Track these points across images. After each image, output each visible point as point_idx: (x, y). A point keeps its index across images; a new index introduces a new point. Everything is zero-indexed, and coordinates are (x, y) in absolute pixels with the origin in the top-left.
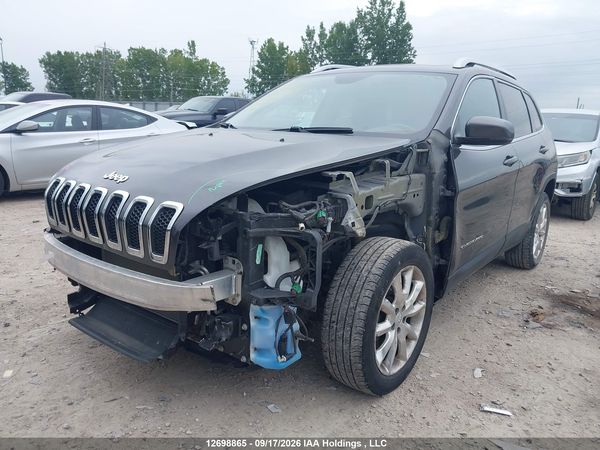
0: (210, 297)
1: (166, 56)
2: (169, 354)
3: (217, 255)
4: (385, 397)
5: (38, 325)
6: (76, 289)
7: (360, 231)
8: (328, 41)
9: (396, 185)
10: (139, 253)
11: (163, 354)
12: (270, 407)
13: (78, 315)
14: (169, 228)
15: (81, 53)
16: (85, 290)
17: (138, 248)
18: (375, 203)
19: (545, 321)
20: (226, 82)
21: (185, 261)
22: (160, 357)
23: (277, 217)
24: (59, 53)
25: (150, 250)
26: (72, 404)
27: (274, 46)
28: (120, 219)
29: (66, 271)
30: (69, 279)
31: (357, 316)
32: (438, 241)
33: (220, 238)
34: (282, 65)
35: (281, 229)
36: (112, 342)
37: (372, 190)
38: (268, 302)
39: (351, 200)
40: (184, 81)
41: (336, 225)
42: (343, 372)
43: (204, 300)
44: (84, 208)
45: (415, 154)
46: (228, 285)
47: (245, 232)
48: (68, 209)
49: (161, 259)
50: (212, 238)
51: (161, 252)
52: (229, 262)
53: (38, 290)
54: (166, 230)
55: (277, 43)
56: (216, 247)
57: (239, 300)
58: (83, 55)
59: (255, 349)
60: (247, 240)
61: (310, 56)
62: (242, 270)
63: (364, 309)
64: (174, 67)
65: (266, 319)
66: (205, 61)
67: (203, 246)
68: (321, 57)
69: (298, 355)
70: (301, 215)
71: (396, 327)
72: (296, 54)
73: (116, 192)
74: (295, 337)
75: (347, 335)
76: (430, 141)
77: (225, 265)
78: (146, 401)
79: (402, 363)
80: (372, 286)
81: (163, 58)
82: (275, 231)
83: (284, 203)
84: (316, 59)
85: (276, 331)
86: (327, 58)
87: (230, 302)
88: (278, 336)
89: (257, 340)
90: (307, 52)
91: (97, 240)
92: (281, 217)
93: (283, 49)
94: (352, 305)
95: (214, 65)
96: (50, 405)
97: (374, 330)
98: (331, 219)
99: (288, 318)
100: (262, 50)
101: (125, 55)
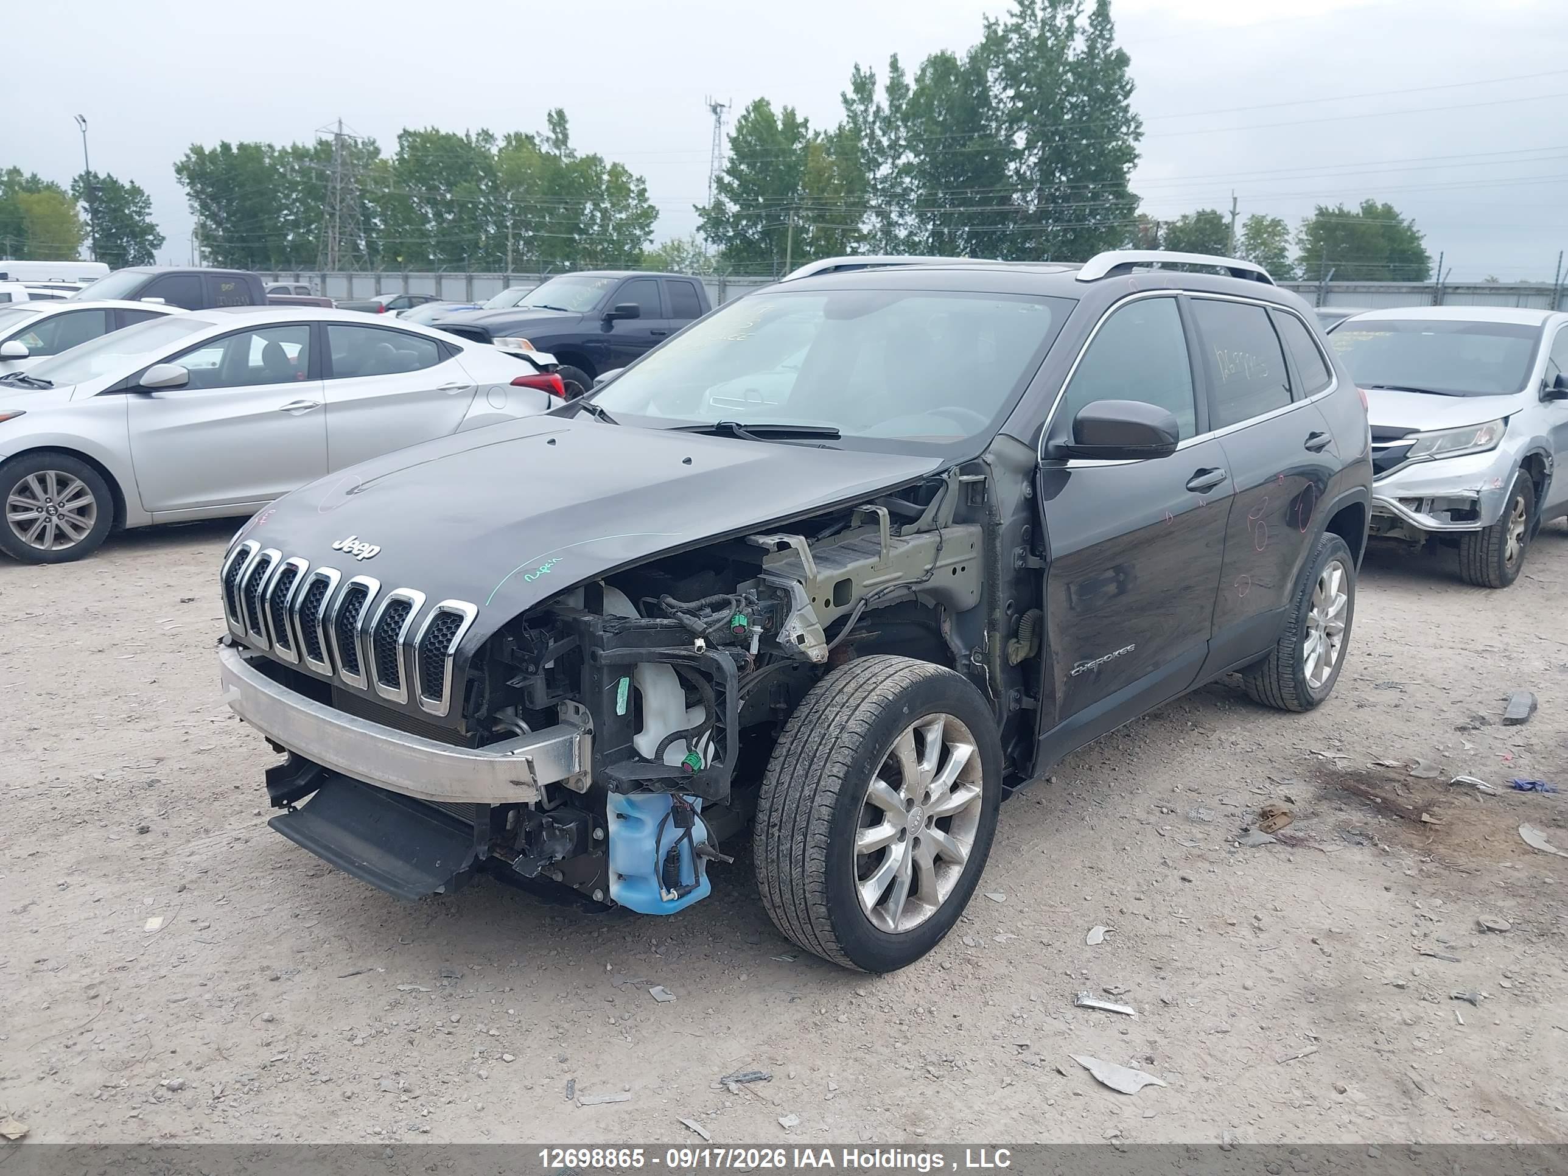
0: (526, 777)
1: (494, 151)
2: (457, 883)
3: (541, 698)
4: (888, 977)
5: (207, 831)
6: (282, 759)
7: (816, 651)
8: (914, 103)
9: (907, 555)
10: (397, 695)
11: (446, 884)
12: (655, 991)
13: (285, 811)
14: (451, 650)
15: (278, 147)
16: (298, 762)
17: (397, 685)
18: (856, 592)
19: (1288, 831)
20: (649, 215)
21: (484, 710)
22: (441, 890)
23: (655, 627)
24: (226, 147)
25: (419, 691)
26: (277, 978)
27: (770, 120)
28: (364, 631)
29: (265, 725)
30: (268, 740)
31: (815, 814)
32: (1015, 660)
33: (550, 665)
34: (791, 168)
35: (663, 650)
36: (353, 863)
37: (851, 567)
38: (639, 786)
39: (800, 594)
40: (540, 213)
41: (769, 639)
42: (796, 922)
43: (517, 783)
44: (297, 606)
45: (953, 486)
46: (566, 754)
47: (594, 656)
48: (267, 606)
49: (438, 708)
50: (532, 668)
51: (437, 694)
52: (569, 710)
53: (201, 758)
54: (444, 654)
55: (777, 110)
56: (538, 683)
57: (588, 782)
58: (283, 152)
59: (620, 876)
60: (599, 670)
61: (865, 143)
62: (591, 726)
63: (829, 799)
64: (515, 180)
65: (638, 820)
66: (594, 160)
67: (516, 682)
68: (893, 145)
69: (705, 888)
70: (699, 624)
71: (909, 837)
72: (830, 139)
73: (355, 580)
74: (696, 854)
75: (797, 851)
76: (989, 458)
77: (562, 717)
78: (416, 977)
79: (928, 911)
80: (844, 756)
81: (486, 156)
82: (650, 653)
83: (670, 600)
84: (880, 150)
85: (658, 842)
86: (910, 147)
87: (571, 786)
88: (663, 851)
89: (620, 859)
90: (856, 132)
91: (321, 668)
92: (662, 626)
93: (793, 127)
94: (807, 792)
95: (617, 172)
96: (236, 980)
97: (851, 842)
98: (758, 629)
99: (681, 817)
100: (740, 129)
101: (389, 151)
